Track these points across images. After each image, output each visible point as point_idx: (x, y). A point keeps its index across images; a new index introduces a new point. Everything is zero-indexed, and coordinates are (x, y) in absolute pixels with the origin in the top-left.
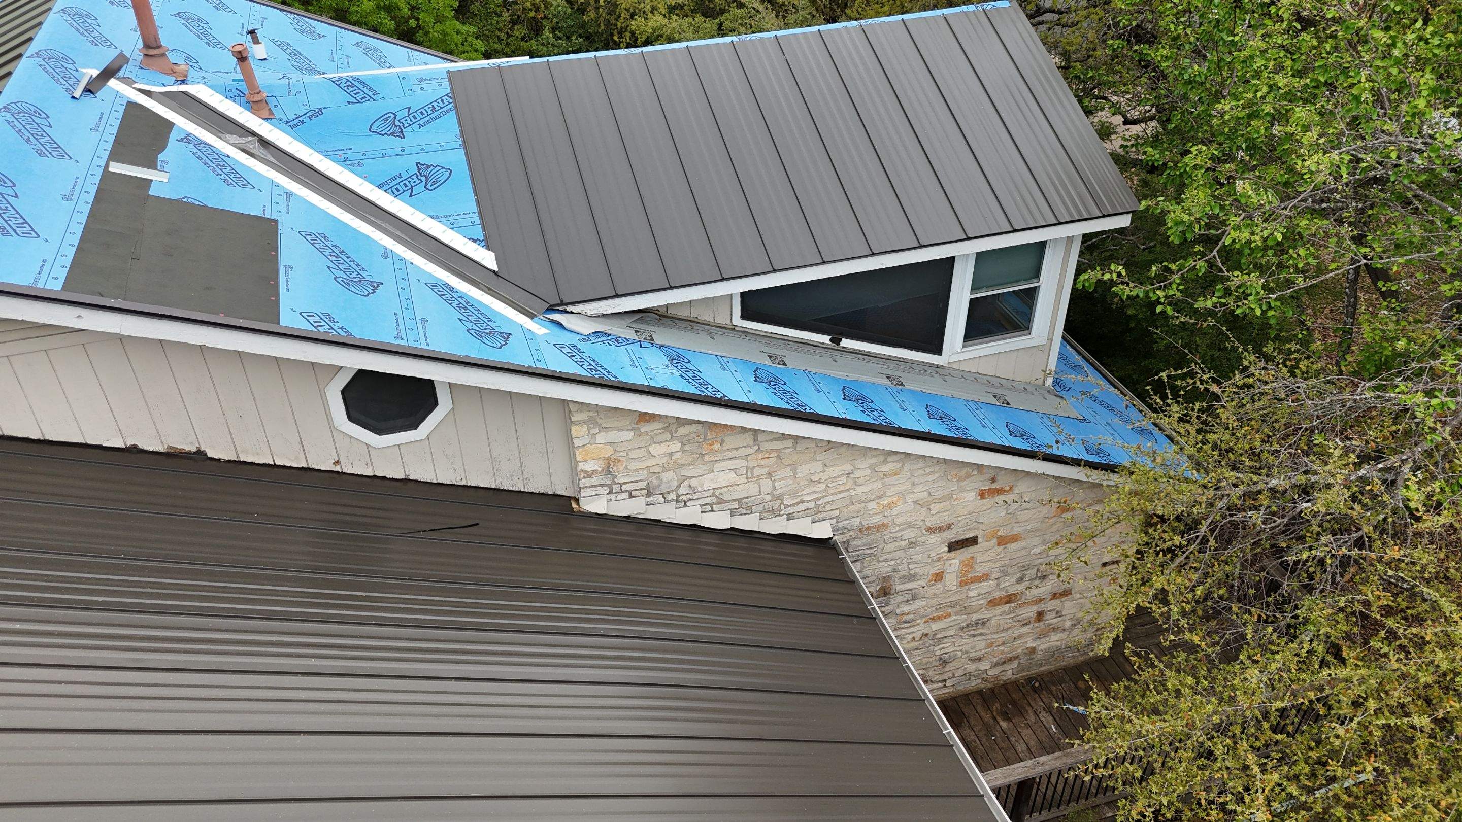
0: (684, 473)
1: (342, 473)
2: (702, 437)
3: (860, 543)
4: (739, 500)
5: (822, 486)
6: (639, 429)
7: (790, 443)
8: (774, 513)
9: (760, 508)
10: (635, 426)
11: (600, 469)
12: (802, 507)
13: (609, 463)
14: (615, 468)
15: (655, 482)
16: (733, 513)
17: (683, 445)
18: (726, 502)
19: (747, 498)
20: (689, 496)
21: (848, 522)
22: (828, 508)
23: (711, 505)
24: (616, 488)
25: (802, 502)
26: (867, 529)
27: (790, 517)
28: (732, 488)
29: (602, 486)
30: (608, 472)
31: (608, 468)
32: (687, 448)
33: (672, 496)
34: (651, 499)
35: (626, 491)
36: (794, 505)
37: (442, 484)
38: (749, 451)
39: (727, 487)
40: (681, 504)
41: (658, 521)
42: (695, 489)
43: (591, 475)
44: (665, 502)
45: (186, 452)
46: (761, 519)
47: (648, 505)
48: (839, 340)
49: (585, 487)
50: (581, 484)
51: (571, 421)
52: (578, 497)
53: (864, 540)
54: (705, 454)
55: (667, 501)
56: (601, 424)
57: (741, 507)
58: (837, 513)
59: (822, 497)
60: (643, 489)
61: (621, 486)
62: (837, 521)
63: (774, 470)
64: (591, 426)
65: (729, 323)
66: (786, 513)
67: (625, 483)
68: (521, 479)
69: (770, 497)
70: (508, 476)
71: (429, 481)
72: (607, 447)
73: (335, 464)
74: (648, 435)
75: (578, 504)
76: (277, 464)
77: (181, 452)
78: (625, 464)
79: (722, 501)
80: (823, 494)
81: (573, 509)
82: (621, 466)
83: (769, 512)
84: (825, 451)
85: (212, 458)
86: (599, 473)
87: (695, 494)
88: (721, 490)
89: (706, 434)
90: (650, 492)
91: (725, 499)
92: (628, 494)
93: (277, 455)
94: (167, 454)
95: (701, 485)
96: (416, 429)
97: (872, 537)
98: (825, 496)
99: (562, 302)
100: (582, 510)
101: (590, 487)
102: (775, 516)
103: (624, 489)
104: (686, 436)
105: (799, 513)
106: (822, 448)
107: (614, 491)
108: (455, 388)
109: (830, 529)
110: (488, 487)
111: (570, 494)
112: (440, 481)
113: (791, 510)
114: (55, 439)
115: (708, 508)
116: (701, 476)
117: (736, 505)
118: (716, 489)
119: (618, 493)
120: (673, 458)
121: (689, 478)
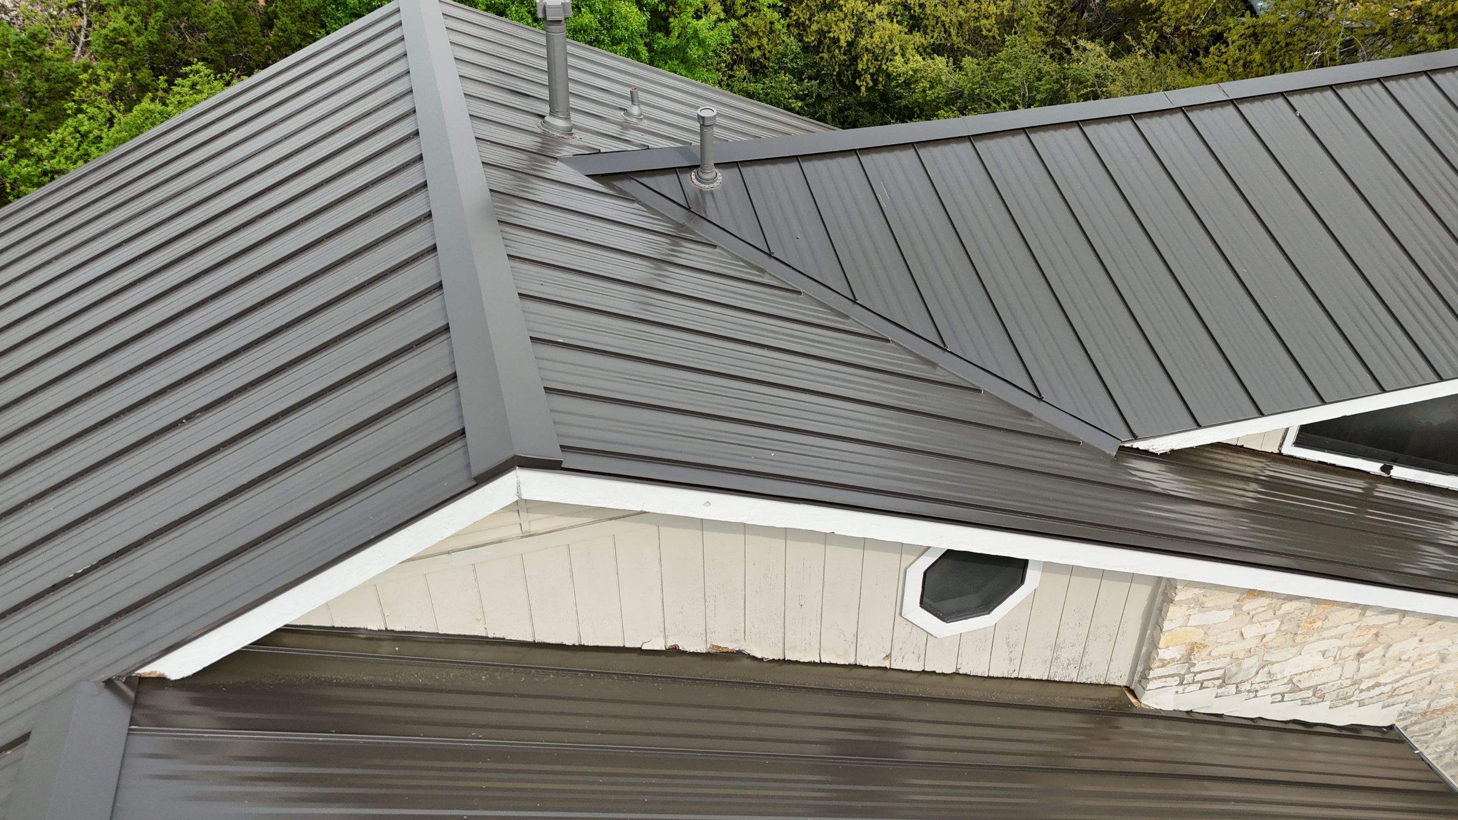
0: (1267, 657)
1: (891, 669)
2: (1306, 614)
3: (1416, 728)
4: (1315, 689)
5: (1408, 665)
6: (1241, 606)
7: (1395, 617)
8: (1346, 700)
9: (1334, 695)
10: (1238, 603)
11: (1179, 657)
12: (1377, 691)
13: (1192, 650)
14: (1197, 655)
15: (1234, 669)
16: (1304, 702)
17: (1282, 623)
18: (1301, 690)
19: (1324, 684)
20: (1263, 685)
21: (1416, 705)
22: (1403, 690)
23: (1282, 695)
24: (1189, 678)
25: (1378, 685)
26: (1433, 712)
27: (1361, 704)
28: (1313, 674)
29: (1172, 676)
30: (1188, 659)
31: (1190, 655)
32: (1284, 628)
33: (1246, 686)
34: (1223, 690)
35: (1198, 682)
36: (1368, 689)
37: (993, 678)
38: (1350, 628)
39: (1308, 672)
40: (1252, 695)
41: (1221, 716)
42: (1271, 678)
43: (1166, 665)
44: (1236, 693)
45: (727, 652)
46: (1330, 708)
47: (1216, 697)
48: (1391, 468)
49: (1155, 678)
50: (1152, 674)
51: (1172, 601)
52: (1132, 687)
53: (1423, 726)
54: (1301, 634)
55: (1238, 692)
56: (1203, 603)
57: (1314, 695)
58: (1409, 696)
59: (1402, 679)
60: (1218, 678)
61: (1195, 676)
62: (1406, 705)
63: (1367, 650)
64: (1192, 606)
65: (1276, 451)
66: (1359, 699)
67: (1200, 672)
68: (1078, 668)
69: (1349, 682)
70: (1065, 665)
71: (980, 675)
72: (1198, 630)
73: (884, 659)
74: (1249, 614)
75: (1136, 697)
76: (823, 661)
77: (723, 652)
78: (1210, 649)
79: (1296, 688)
80: (1404, 674)
81: (1132, 703)
82: (1204, 653)
83: (1341, 699)
84: (1429, 625)
85: (754, 658)
86: (1177, 661)
87: (1271, 681)
88: (1301, 676)
89: (1311, 610)
90: (1224, 681)
91: (1301, 687)
92: (1199, 685)
93: (825, 650)
94: (708, 655)
95: (1282, 672)
96: (989, 614)
97: (1434, 721)
98: (1405, 677)
99: (1135, 438)
100: (1143, 706)
101: (1160, 677)
102: (1347, 704)
103: (1197, 679)
104: (1290, 613)
105: (1372, 698)
106: (1428, 621)
107: (1185, 682)
108: (1049, 567)
109: (1397, 714)
110: (1040, 678)
111: (1123, 682)
112: (991, 675)
113: (1364, 695)
114: (591, 644)
115: (1279, 697)
116: (1286, 661)
117: (1310, 693)
118: (1296, 675)
119: (1189, 684)
120: (1264, 640)
121: (1272, 663)
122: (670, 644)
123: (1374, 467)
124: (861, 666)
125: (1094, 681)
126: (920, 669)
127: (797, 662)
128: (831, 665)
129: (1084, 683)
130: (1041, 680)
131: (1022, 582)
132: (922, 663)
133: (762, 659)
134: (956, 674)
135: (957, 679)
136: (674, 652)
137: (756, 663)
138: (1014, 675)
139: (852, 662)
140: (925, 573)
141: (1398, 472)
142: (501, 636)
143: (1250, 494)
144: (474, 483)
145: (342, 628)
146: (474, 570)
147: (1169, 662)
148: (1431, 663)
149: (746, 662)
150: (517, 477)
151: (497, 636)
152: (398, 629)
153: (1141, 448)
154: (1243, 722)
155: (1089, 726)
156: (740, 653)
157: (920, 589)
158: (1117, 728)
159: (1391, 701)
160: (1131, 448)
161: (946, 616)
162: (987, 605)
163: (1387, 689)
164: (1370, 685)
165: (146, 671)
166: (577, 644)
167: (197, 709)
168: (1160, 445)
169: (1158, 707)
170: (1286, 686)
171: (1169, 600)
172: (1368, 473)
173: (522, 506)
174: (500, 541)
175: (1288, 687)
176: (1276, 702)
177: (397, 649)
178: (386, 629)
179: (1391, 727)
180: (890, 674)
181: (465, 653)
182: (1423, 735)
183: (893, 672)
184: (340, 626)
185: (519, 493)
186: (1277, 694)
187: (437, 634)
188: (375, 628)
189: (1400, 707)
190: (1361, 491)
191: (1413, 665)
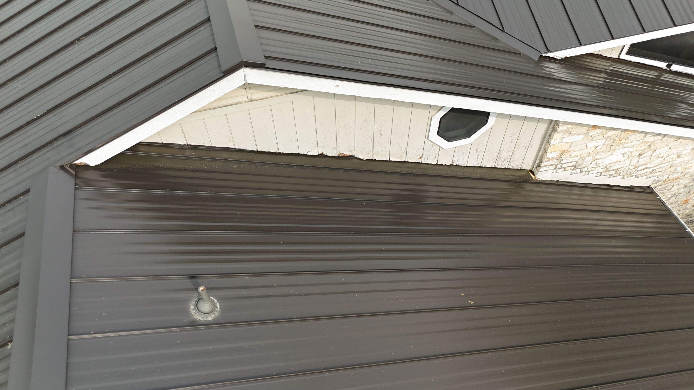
0: (597, 156)
1: (422, 163)
2: (618, 136)
3: (660, 187)
4: (616, 170)
5: (662, 159)
6: (588, 133)
7: (660, 138)
8: (630, 175)
9: (625, 173)
10: (587, 132)
11: (556, 156)
12: (645, 171)
13: (563, 153)
14: (564, 156)
15: (581, 162)
16: (610, 176)
17: (606, 140)
18: (609, 171)
19: (621, 168)
20: (593, 169)
21: (662, 177)
22: (657, 171)
23: (601, 173)
24: (559, 166)
25: (646, 168)
26: (669, 180)
27: (637, 177)
28: (617, 163)
29: (552, 165)
30: (560, 158)
31: (561, 156)
32: (607, 143)
33: (585, 169)
34: (574, 171)
35: (563, 168)
36: (641, 170)
37: (469, 166)
38: (638, 142)
39: (614, 163)
40: (587, 173)
41: (571, 182)
42: (597, 165)
43: (550, 160)
44: (580, 173)
45: (347, 156)
46: (622, 178)
47: (571, 174)
48: (671, 65)
49: (544, 166)
50: (542, 165)
51: (556, 131)
52: (533, 170)
53: (663, 186)
54: (614, 146)
55: (581, 172)
56: (571, 132)
57: (616, 173)
58: (660, 173)
59: (657, 165)
60: (573, 166)
61: (562, 165)
62: (657, 177)
63: (643, 153)
64: (565, 133)
65: (617, 57)
66: (636, 175)
67: (565, 163)
68: (508, 162)
69: (633, 167)
70: (503, 160)
71: (463, 165)
72: (567, 144)
73: (419, 159)
74: (591, 137)
75: (534, 175)
76: (391, 160)
77: (345, 156)
78: (571, 153)
79: (608, 170)
80: (659, 163)
81: (532, 178)
82: (568, 154)
83: (628, 175)
84: (675, 141)
85: (359, 159)
86: (555, 158)
87: (597, 167)
88: (611, 165)
89: (621, 135)
90: (575, 168)
91: (610, 169)
92: (564, 169)
93: (392, 155)
94: (337, 158)
95: (603, 163)
96: (469, 138)
97: (669, 184)
98: (660, 165)
99: (548, 51)
100: (537, 178)
101: (546, 166)
102: (630, 177)
103: (563, 166)
104: (611, 136)
105: (642, 174)
106: (675, 139)
107: (557, 168)
108: (500, 115)
109: (653, 181)
110: (490, 167)
111: (529, 168)
112: (468, 165)
113: (639, 173)
114: (284, 152)
115: (599, 174)
116: (605, 158)
117: (614, 172)
118: (609, 164)
119: (559, 169)
120: (597, 149)
121: (599, 159)
122: (320, 152)
123: (663, 65)
124: (408, 162)
125: (516, 168)
126: (435, 163)
127: (379, 160)
128: (394, 161)
129: (511, 169)
130: (491, 168)
131: (486, 123)
132: (436, 160)
133: (363, 159)
134: (452, 165)
135: (452, 168)
136: (322, 156)
137: (360, 161)
138: (479, 165)
139: (404, 160)
140: (441, 119)
141: (675, 67)
142: (242, 148)
143: (601, 79)
144: (223, 75)
145: (166, 144)
146: (227, 117)
147: (551, 159)
148: (673, 158)
149: (355, 160)
150: (244, 72)
151: (240, 148)
152: (193, 144)
153: (551, 56)
154: (581, 185)
155: (511, 187)
156: (352, 157)
157: (438, 127)
158: (524, 188)
159: (651, 175)
160: (546, 56)
161: (449, 139)
162: (468, 134)
163: (650, 170)
164: (642, 168)
165: (78, 162)
166: (277, 152)
167: (104, 179)
168: (560, 55)
169: (543, 179)
170: (603, 169)
171: (554, 130)
172: (660, 68)
173: (247, 86)
174: (238, 104)
175: (605, 169)
176: (598, 176)
177: (193, 153)
178: (187, 144)
179: (649, 187)
180: (421, 165)
181: (225, 155)
182: (662, 190)
183: (423, 164)
184: (165, 142)
185: (245, 80)
186: (599, 173)
187: (212, 146)
188: (182, 144)
189: (654, 178)
190: (654, 77)
191: (664, 159)
